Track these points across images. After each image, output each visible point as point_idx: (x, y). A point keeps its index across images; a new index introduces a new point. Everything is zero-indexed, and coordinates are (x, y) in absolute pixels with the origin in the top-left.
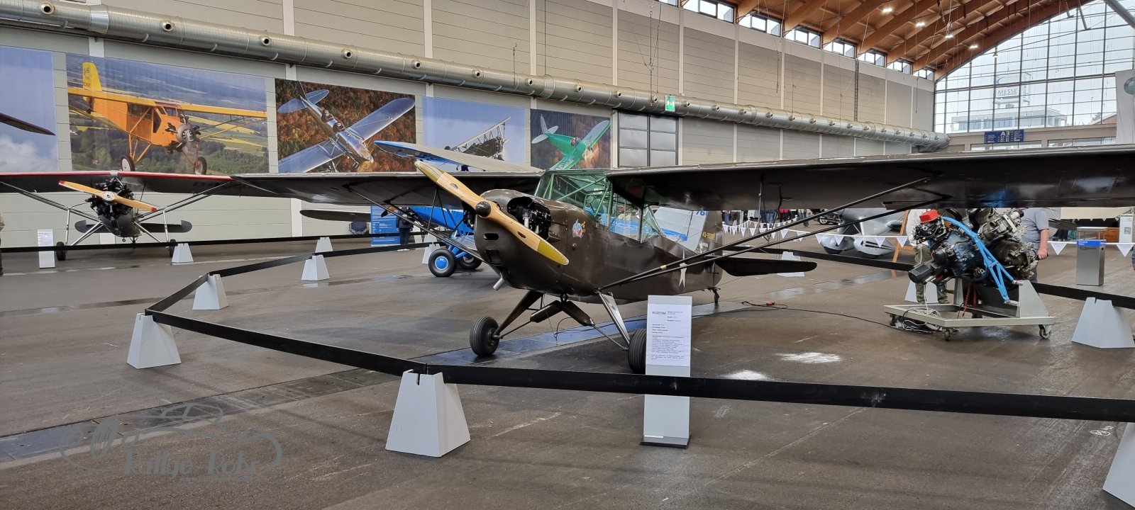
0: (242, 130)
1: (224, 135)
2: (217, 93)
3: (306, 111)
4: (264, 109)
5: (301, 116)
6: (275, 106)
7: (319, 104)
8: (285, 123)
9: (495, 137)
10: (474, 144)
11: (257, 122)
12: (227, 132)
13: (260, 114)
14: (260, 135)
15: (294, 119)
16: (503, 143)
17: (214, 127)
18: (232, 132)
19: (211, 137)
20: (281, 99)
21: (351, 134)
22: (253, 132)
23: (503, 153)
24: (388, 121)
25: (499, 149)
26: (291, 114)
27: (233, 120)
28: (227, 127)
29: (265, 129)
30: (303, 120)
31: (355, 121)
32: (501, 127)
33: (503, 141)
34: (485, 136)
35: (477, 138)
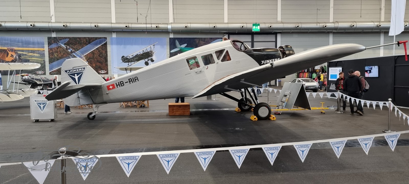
0: (35, 55)
1: (29, 57)
2: (27, 44)
3: (60, 47)
4: (43, 47)
6: (48, 46)
7: (65, 44)
8: (51, 51)
9: (149, 51)
10: (137, 54)
11: (41, 52)
12: (31, 56)
13: (42, 49)
14: (42, 56)
15: (55, 50)
16: (153, 53)
17: (26, 54)
18: (32, 56)
19: (25, 58)
20: (49, 44)
21: (78, 54)
22: (39, 55)
23: (154, 58)
24: (94, 48)
25: (151, 56)
26: (54, 48)
27: (33, 52)
28: (30, 54)
29: (44, 54)
30: (58, 50)
31: (80, 49)
32: (152, 46)
33: (154, 52)
34: (143, 51)
35: (139, 52)
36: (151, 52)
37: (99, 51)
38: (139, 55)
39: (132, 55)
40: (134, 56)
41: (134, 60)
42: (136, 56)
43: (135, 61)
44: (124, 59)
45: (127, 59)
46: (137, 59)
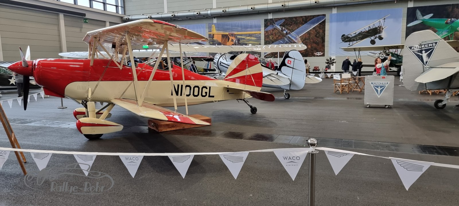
0: (253, 38)
1: (247, 41)
2: (246, 27)
3: (276, 29)
4: (260, 30)
5: (273, 31)
6: (264, 28)
7: (280, 25)
8: (267, 34)
11: (258, 35)
12: (248, 39)
13: (259, 32)
14: (258, 39)
15: (270, 32)
17: (244, 38)
18: (250, 39)
19: (243, 42)
20: (266, 26)
21: (293, 35)
22: (256, 38)
24: (311, 27)
27: (250, 35)
28: (248, 38)
29: (260, 37)
30: (274, 32)
31: (295, 30)
32: (382, 20)
33: (383, 28)
34: (369, 27)
35: (364, 28)
36: (380, 27)
37: (316, 31)
38: (364, 32)
39: (355, 33)
40: (357, 34)
41: (356, 38)
42: (359, 34)
43: (358, 40)
44: (344, 38)
45: (348, 37)
46: (360, 37)
